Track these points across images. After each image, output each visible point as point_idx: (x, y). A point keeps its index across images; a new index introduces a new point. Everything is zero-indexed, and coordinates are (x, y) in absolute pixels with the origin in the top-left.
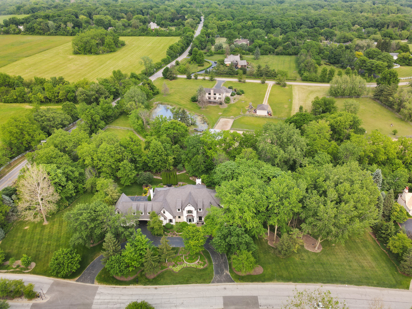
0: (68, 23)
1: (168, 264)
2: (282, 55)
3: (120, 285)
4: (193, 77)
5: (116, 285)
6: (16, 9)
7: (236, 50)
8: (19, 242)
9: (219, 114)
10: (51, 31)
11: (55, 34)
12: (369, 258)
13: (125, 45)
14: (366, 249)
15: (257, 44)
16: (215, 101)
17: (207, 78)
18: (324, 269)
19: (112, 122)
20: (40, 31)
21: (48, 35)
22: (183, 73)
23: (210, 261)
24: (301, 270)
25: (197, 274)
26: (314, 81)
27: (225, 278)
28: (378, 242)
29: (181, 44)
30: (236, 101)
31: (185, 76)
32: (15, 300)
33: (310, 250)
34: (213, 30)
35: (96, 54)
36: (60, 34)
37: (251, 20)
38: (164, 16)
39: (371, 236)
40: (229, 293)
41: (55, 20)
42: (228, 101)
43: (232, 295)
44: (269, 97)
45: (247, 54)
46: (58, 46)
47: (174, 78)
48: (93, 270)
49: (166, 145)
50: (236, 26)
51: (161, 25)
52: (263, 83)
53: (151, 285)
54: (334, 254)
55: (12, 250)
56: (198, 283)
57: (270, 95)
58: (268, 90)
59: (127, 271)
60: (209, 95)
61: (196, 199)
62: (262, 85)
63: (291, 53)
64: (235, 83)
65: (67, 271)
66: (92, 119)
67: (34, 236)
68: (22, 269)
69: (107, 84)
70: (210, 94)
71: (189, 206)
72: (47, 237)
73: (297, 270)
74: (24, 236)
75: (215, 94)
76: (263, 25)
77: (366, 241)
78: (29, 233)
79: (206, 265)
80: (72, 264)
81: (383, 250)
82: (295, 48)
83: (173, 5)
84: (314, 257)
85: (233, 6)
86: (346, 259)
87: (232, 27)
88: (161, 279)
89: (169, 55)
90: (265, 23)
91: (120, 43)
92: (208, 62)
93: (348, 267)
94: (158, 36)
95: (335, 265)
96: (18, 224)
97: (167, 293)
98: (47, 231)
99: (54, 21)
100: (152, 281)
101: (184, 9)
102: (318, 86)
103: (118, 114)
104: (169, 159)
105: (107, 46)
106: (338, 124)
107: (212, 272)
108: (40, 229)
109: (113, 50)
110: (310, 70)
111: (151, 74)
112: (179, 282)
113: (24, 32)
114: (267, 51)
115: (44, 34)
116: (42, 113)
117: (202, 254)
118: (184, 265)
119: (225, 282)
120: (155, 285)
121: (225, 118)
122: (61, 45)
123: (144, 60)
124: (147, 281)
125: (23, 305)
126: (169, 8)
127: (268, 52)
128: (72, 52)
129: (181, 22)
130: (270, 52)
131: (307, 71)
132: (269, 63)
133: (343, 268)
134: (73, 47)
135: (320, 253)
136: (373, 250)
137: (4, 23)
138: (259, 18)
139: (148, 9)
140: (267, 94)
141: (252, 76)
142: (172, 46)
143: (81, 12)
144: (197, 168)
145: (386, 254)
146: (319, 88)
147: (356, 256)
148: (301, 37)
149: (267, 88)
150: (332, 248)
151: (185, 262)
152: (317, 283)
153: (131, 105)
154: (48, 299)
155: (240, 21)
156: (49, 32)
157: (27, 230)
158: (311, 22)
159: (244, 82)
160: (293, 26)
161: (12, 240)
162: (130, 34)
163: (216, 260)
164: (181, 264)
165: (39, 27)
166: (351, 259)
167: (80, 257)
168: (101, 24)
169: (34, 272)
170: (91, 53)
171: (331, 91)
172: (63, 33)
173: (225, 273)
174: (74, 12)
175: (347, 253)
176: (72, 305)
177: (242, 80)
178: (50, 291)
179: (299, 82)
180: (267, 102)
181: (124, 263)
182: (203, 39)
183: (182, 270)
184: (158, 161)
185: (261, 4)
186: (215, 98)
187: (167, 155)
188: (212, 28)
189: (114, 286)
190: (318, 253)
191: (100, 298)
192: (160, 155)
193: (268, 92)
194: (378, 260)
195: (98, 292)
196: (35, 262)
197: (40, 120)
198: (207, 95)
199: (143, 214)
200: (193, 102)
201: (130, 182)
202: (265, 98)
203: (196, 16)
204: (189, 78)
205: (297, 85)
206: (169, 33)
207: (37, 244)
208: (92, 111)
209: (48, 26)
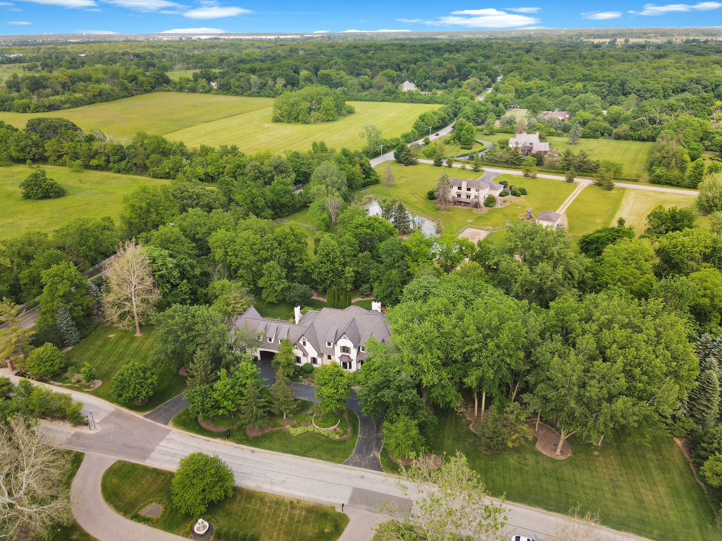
0: (278, 79)
1: (285, 422)
2: (627, 139)
3: (202, 434)
4: (445, 164)
5: (197, 433)
6: (218, 61)
7: (538, 127)
8: (94, 352)
9: (468, 221)
10: (253, 90)
11: (258, 94)
12: (662, 490)
13: (354, 112)
14: (661, 474)
15: (579, 118)
16: (468, 200)
17: (468, 167)
18: (559, 488)
19: (289, 215)
20: (238, 90)
21: (248, 96)
22: (429, 156)
23: (355, 432)
24: (513, 480)
25: (326, 445)
26: (674, 186)
27: (369, 461)
28: (694, 466)
29: (442, 113)
30: (507, 204)
31: (432, 162)
32: (56, 423)
33: (544, 453)
34: (506, 95)
35: (305, 122)
36: (264, 95)
37: (583, 81)
38: (431, 74)
39: (682, 453)
40: (365, 485)
41: (263, 74)
42: (492, 202)
43: (370, 489)
44: (572, 204)
45: (558, 135)
46: (255, 110)
47: (412, 163)
48: (173, 407)
49: (345, 248)
50: (552, 90)
51: (423, 86)
52: (570, 180)
53: (247, 445)
54: (590, 469)
55: (81, 360)
56: (322, 459)
57: (576, 200)
58: (574, 192)
59: (214, 414)
60: (459, 191)
61: (360, 331)
62: (567, 185)
63: (645, 137)
64: (518, 177)
65: (131, 395)
66: (252, 202)
67: (116, 348)
68: (82, 386)
69: (297, 160)
70: (460, 188)
71: (345, 338)
72: (132, 353)
73: (504, 478)
74: (103, 346)
75: (469, 189)
76: (604, 90)
77: (668, 460)
78: (112, 343)
79: (346, 436)
80: (142, 387)
81: (699, 482)
82: (655, 129)
83: (454, 59)
84: (548, 466)
85: (561, 60)
86: (612, 481)
87: (544, 92)
88: (265, 441)
89: (416, 128)
90: (610, 87)
91: (345, 109)
92: (482, 144)
93: (608, 495)
94: (412, 102)
95: (583, 486)
96: (102, 330)
97: (267, 461)
98: (135, 344)
99: (260, 76)
100: (251, 441)
101: (472, 64)
102: (680, 194)
103: (300, 204)
104: (346, 272)
105: (324, 112)
106: (678, 249)
107: (351, 448)
108: (128, 340)
109: (331, 118)
110: (669, 164)
111: (376, 155)
112: (293, 451)
113: (216, 90)
114: (597, 131)
115: (243, 93)
116: (185, 186)
117: (347, 419)
118: (310, 429)
119: (366, 467)
120: (253, 446)
121: (475, 228)
122: (261, 109)
123: (368, 131)
124: (244, 438)
125: (62, 431)
126: (446, 62)
127: (599, 132)
128: (270, 119)
129: (457, 83)
130: (602, 134)
131: (664, 166)
132: (595, 151)
133: (598, 493)
134: (274, 111)
135: (563, 461)
136: (677, 479)
137: (193, 77)
138: (600, 78)
139: (411, 63)
140: (570, 199)
141: (553, 169)
142: (425, 115)
143: (305, 65)
144: (389, 291)
145: (703, 490)
146: (681, 197)
147: (634, 481)
148: (672, 109)
149: (573, 189)
150: (592, 458)
151: (314, 424)
152: (533, 506)
153: (318, 190)
154: (97, 431)
155: (562, 82)
156: (249, 92)
157: (111, 338)
158: (705, 88)
159: (534, 178)
160: (666, 93)
161: (86, 348)
162: (367, 98)
163: (365, 433)
164: (307, 425)
165: (237, 84)
166: (622, 483)
167: (156, 381)
168: (327, 81)
169: (96, 393)
170: (298, 121)
171: (701, 201)
172: (270, 93)
173: (372, 455)
174: (295, 65)
175: (618, 472)
176: (125, 445)
177: (531, 174)
178: (105, 421)
179: (642, 185)
180: (563, 211)
181: (212, 400)
182: (483, 107)
183: (304, 435)
184: (328, 272)
185: (617, 59)
186: (468, 197)
187: (344, 265)
188: (505, 92)
189: (194, 435)
190: (558, 460)
191: (167, 446)
192: (333, 263)
193: (573, 196)
194: (680, 497)
195: (167, 437)
196: (102, 380)
197: (178, 196)
198: (455, 189)
199: (272, 342)
200: (430, 199)
201: (276, 297)
202: (563, 205)
203: (486, 75)
204: (438, 164)
205: (636, 189)
206: (431, 99)
207: (115, 358)
208: (254, 191)
209: (249, 83)
